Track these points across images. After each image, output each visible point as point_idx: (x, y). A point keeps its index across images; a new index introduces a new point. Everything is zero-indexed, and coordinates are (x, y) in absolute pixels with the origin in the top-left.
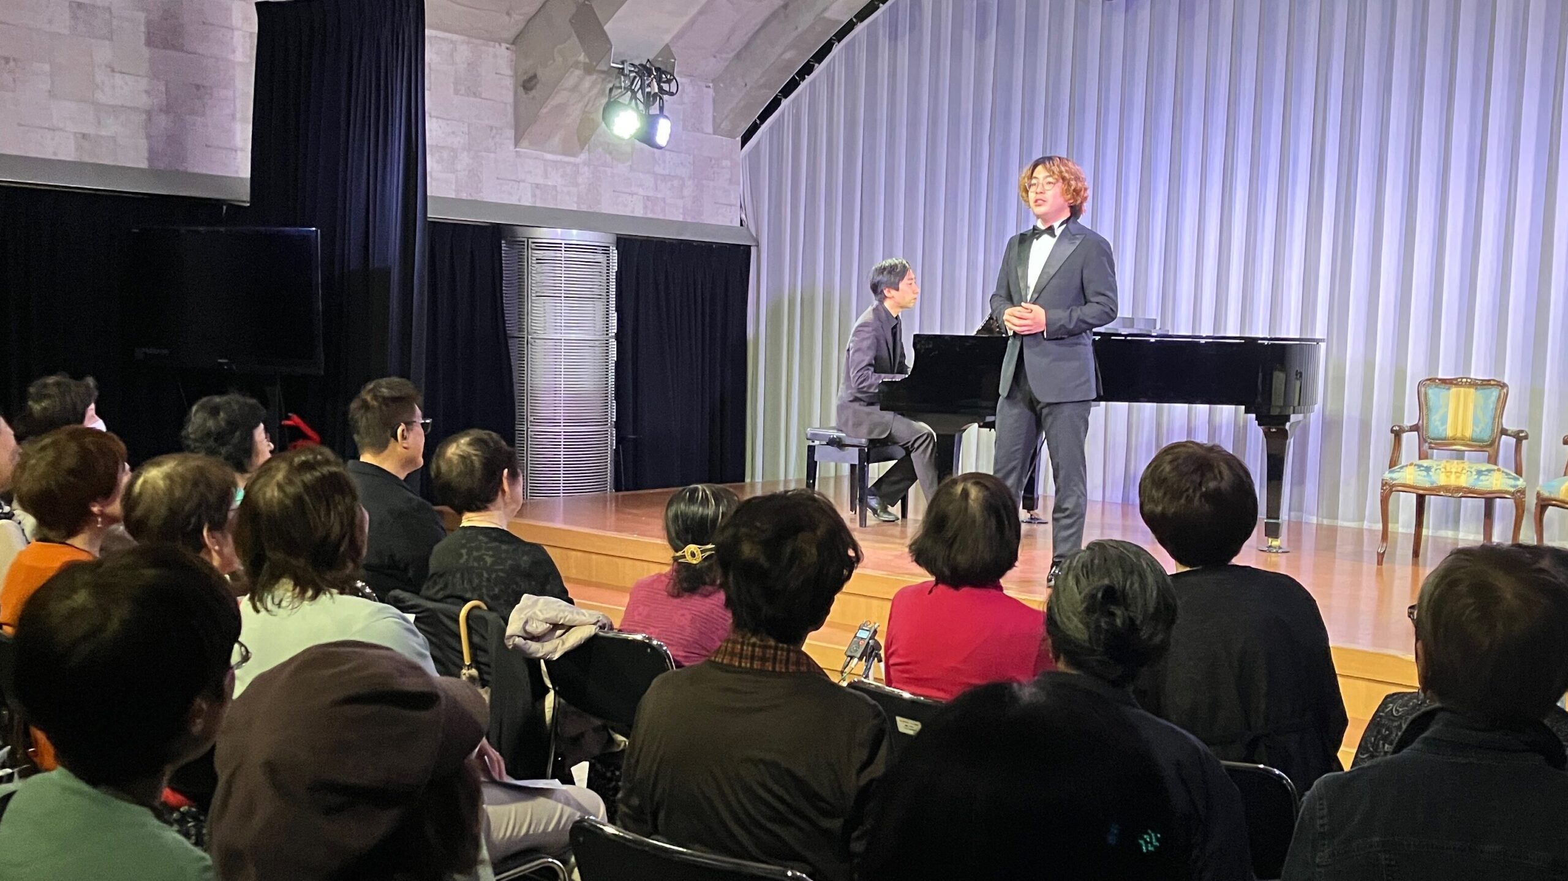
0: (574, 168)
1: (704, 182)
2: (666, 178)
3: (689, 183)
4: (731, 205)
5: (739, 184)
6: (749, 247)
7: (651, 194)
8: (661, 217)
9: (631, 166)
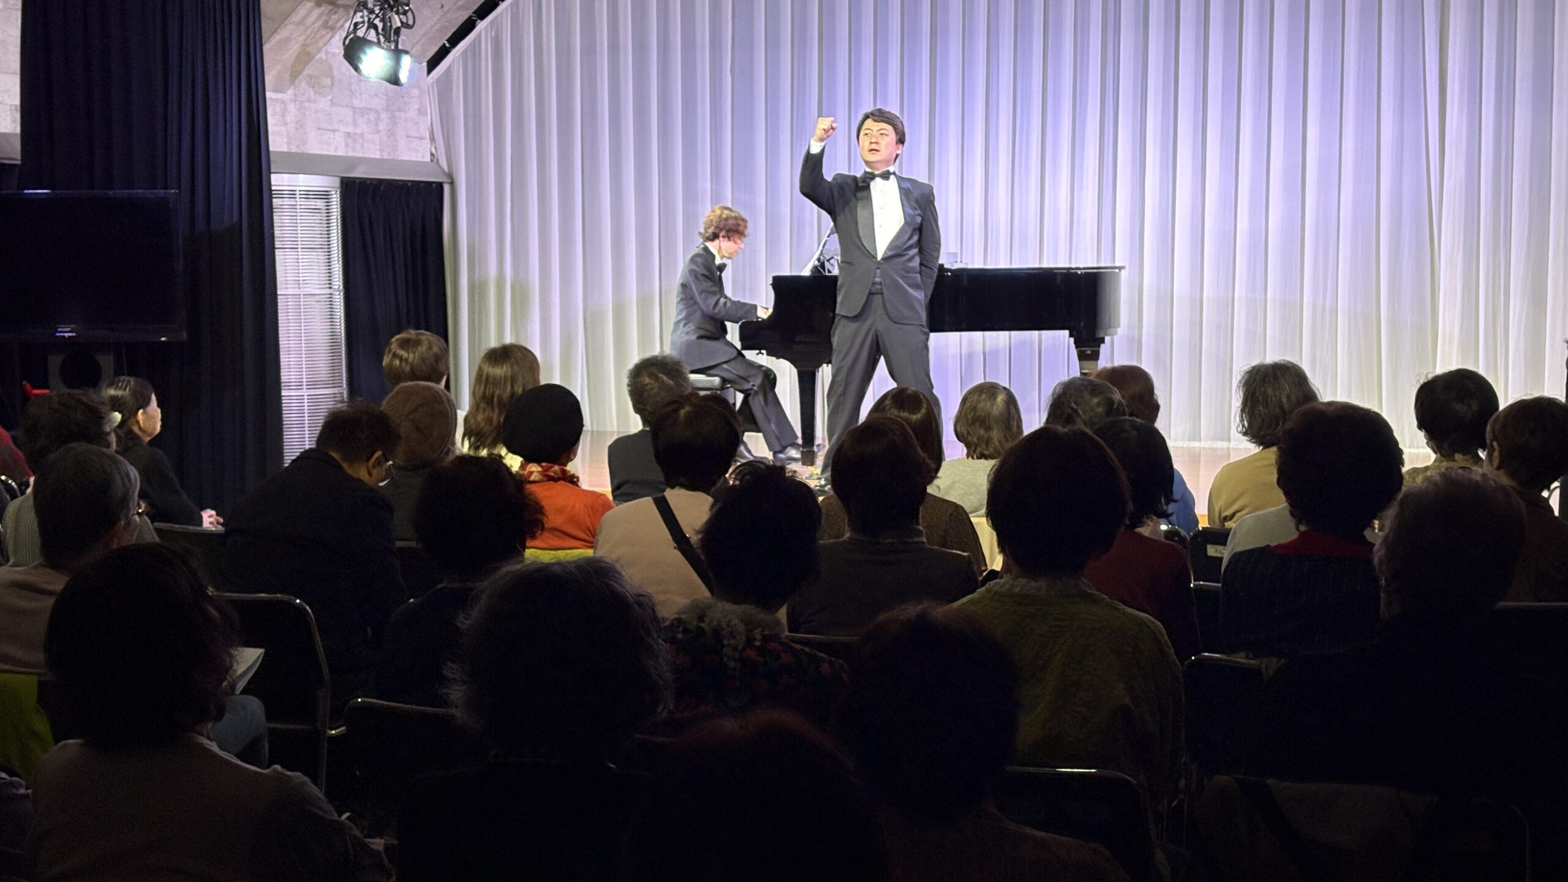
0: (282, 105)
1: (397, 113)
2: (363, 111)
3: (384, 115)
4: (421, 138)
5: (427, 115)
6: (440, 186)
7: (350, 130)
8: (360, 155)
9: (331, 100)
